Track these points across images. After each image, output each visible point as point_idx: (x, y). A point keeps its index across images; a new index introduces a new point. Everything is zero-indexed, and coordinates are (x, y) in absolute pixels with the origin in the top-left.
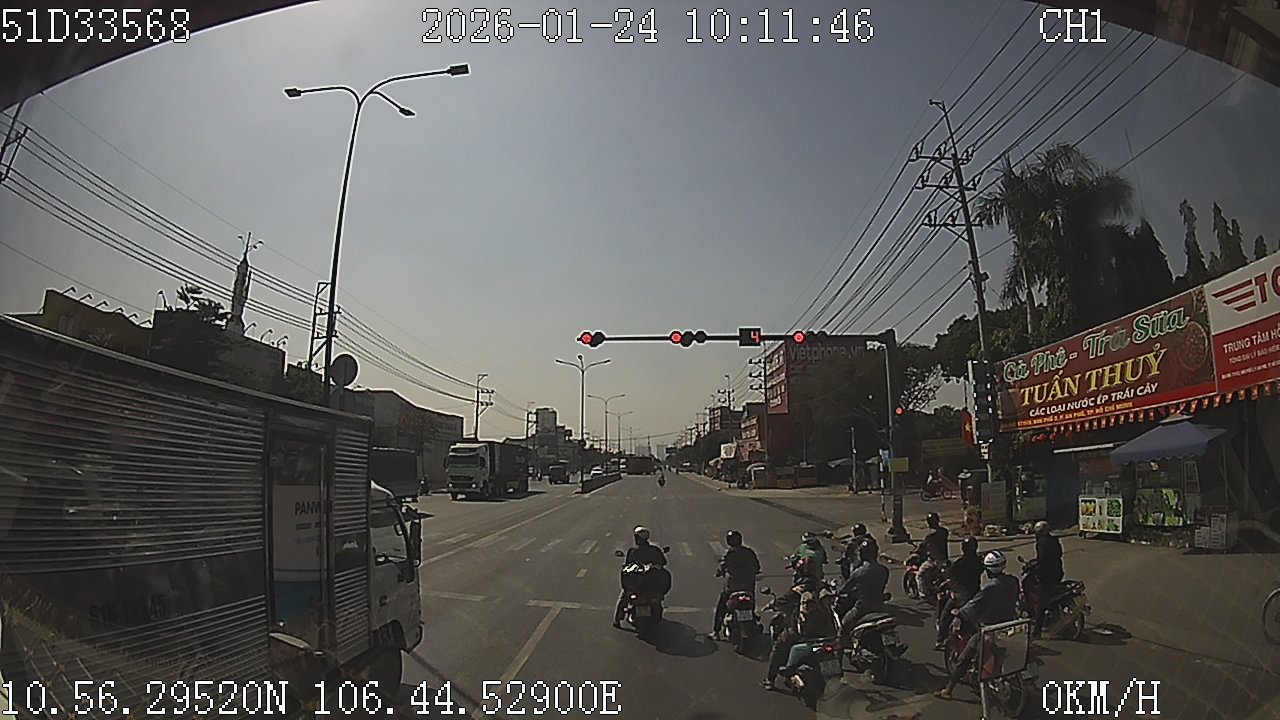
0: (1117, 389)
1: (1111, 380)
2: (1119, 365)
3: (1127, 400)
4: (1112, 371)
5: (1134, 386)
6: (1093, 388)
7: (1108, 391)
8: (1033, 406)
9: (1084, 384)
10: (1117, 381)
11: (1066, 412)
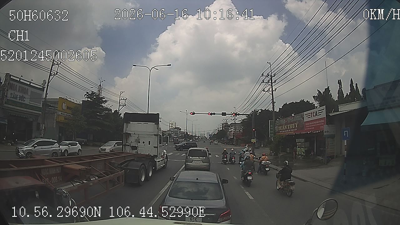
0: (292, 129)
1: (291, 127)
2: (292, 125)
3: (293, 131)
4: (291, 125)
5: (294, 129)
6: (288, 128)
7: (290, 129)
8: (280, 130)
9: (287, 128)
10: (292, 128)
11: (285, 132)
